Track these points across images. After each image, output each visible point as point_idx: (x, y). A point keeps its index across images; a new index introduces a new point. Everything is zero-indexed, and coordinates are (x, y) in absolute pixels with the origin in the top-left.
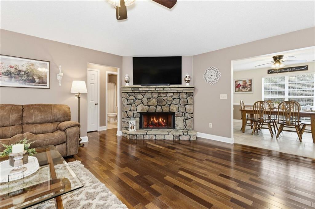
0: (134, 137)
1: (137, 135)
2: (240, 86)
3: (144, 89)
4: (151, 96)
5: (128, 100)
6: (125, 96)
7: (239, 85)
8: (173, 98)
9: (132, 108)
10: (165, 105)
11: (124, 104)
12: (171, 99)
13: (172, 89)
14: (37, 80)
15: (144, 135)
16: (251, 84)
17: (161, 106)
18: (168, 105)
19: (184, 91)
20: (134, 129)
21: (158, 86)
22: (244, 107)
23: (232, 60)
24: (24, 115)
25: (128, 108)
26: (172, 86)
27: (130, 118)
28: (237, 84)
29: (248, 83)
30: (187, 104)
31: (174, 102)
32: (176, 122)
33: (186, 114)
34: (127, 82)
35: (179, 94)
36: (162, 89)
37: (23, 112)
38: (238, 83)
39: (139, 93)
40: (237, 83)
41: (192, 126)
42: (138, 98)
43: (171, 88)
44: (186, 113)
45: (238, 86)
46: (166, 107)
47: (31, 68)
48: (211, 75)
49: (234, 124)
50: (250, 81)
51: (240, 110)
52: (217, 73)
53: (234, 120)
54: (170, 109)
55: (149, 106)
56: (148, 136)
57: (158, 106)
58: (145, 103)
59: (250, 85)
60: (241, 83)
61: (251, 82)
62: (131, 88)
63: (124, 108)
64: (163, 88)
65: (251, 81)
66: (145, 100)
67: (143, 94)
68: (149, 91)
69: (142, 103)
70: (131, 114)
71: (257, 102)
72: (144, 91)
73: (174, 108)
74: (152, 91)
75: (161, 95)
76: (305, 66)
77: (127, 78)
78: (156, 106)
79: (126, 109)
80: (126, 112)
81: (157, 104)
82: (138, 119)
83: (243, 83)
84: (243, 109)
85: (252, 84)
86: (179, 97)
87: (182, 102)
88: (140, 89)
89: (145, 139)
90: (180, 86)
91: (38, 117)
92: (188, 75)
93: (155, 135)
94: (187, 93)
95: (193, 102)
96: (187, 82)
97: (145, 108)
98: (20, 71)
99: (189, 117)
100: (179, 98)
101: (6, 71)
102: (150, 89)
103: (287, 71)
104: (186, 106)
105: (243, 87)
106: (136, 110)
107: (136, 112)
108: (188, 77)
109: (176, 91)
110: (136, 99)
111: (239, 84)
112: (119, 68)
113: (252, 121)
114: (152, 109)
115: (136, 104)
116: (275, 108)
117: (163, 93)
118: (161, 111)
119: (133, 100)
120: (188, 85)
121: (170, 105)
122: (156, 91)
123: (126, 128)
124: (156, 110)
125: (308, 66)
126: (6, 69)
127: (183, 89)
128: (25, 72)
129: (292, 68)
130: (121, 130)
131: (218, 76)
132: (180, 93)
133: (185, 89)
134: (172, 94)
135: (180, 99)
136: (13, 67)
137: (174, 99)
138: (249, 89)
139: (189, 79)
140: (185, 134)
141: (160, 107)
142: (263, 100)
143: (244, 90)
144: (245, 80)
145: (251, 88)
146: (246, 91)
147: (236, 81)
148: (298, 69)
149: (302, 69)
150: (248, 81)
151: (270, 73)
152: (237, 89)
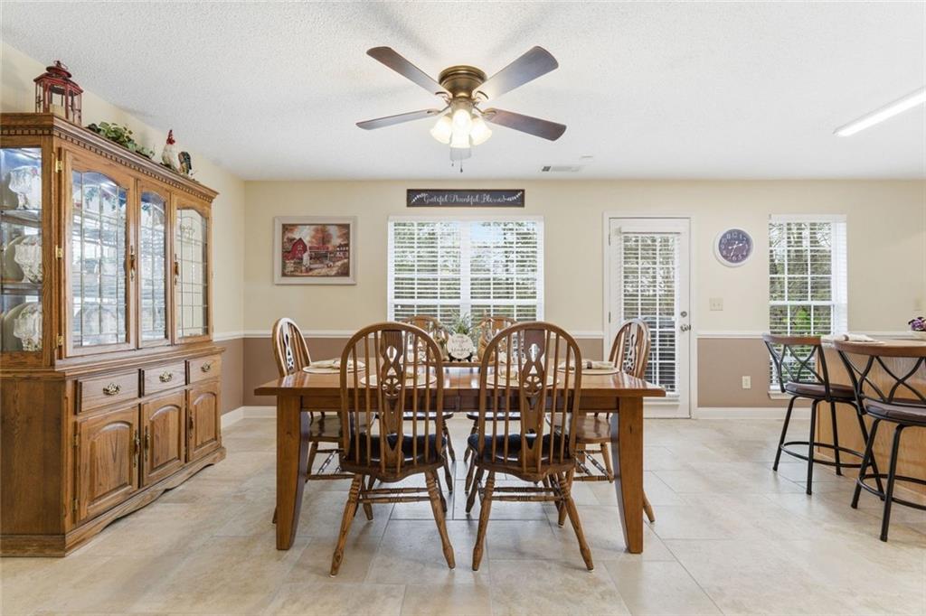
2: (305, 250)
7: (300, 247)
16: (347, 245)
28: (290, 240)
29: (335, 240)
38: (296, 235)
40: (290, 235)
45: (293, 251)
50: (345, 231)
59: (345, 247)
60: (306, 235)
61: (346, 236)
65: (345, 228)
76: (514, 192)
83: (313, 237)
85: (351, 244)
103: (468, 205)
105: (318, 257)
111: (300, 241)
116: (452, 359)
125: (523, 191)
129: (481, 192)
138: (339, 263)
142: (391, 319)
143: (319, 268)
144: (324, 225)
145: (346, 261)
146: (328, 276)
147: (287, 228)
148: (499, 200)
149: (510, 199)
150: (336, 228)
151: (414, 205)
152: (290, 266)
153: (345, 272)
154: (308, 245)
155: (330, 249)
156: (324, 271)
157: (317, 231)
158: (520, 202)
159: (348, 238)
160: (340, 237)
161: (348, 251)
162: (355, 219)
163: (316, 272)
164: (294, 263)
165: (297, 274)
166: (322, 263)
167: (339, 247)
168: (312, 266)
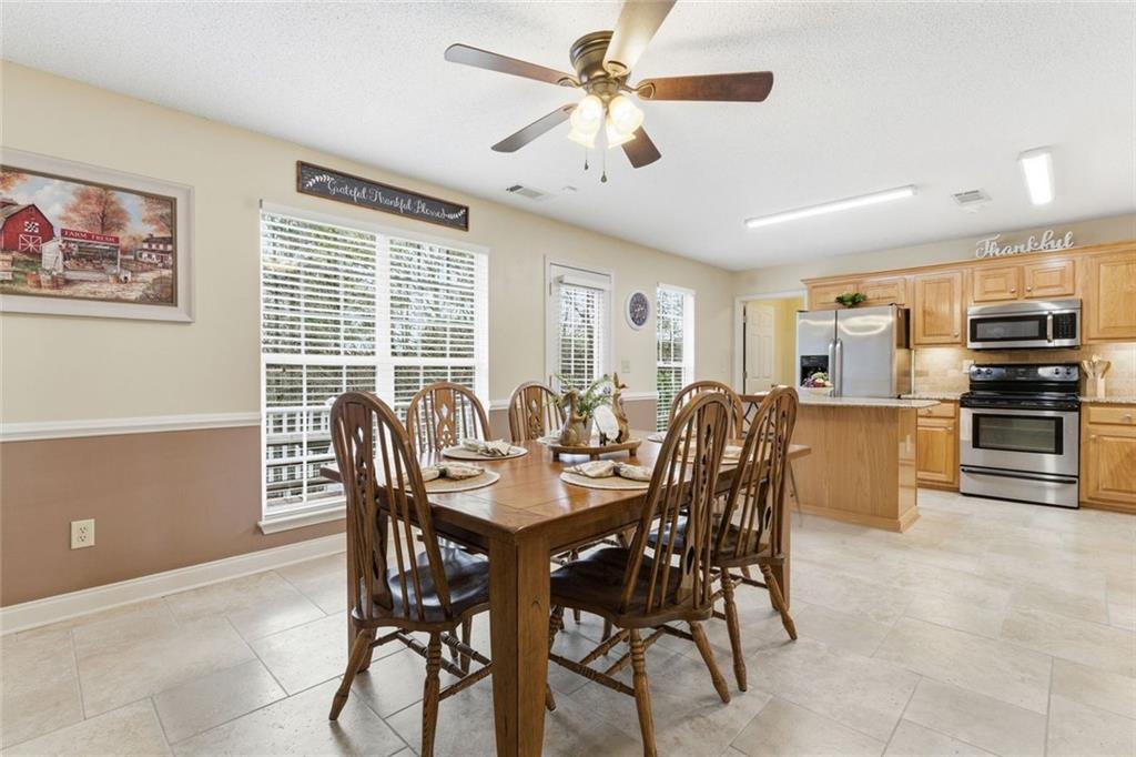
2: (48, 236)
7: (29, 227)
29: (138, 225)
38: (20, 196)
50: (163, 210)
59: (165, 244)
61: (169, 221)
65: (163, 205)
76: (456, 207)
83: (75, 210)
85: (181, 239)
105: (90, 257)
111: (33, 212)
125: (467, 209)
129: (414, 196)
138: (148, 276)
143: (90, 280)
144: (106, 188)
145: (166, 273)
146: (118, 300)
148: (438, 215)
149: (451, 216)
150: (140, 200)
151: (310, 192)
153: (166, 294)
154: (58, 226)
155: (123, 243)
156: (110, 289)
157: (85, 197)
158: (463, 224)
159: (172, 226)
160: (150, 221)
161: (174, 253)
162: (189, 193)
163: (83, 289)
164: (14, 262)
165: (16, 287)
166: (102, 270)
167: (146, 241)
168: (70, 275)
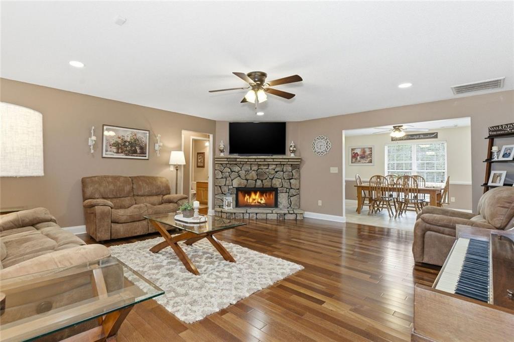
0: (232, 216)
1: (235, 213)
3: (242, 160)
4: (250, 168)
5: (222, 172)
6: (219, 168)
7: (357, 155)
8: (276, 170)
9: (227, 182)
10: (266, 179)
11: (217, 177)
12: (273, 172)
13: (275, 160)
14: (138, 151)
15: (243, 213)
17: (262, 181)
18: (270, 178)
19: (288, 163)
20: (230, 206)
21: (259, 157)
22: (361, 182)
23: (343, 130)
24: (134, 187)
25: (223, 182)
26: (274, 157)
27: (225, 194)
28: (354, 153)
29: (368, 152)
30: (292, 179)
31: (277, 175)
32: (279, 200)
33: (292, 190)
34: (222, 151)
35: (282, 166)
36: (263, 160)
37: (133, 184)
38: (355, 151)
39: (236, 164)
41: (298, 204)
42: (234, 170)
43: (273, 159)
44: (291, 188)
45: (355, 156)
46: (268, 182)
47: (134, 138)
48: (321, 145)
49: (346, 206)
51: (355, 186)
52: (327, 144)
53: (347, 200)
54: (272, 183)
55: (247, 180)
56: (248, 214)
57: (258, 180)
58: (243, 176)
59: (371, 154)
60: (359, 151)
61: (371, 151)
62: (227, 158)
63: (218, 182)
64: (265, 159)
65: (371, 149)
66: (242, 173)
67: (241, 166)
68: (248, 163)
69: (239, 176)
70: (225, 189)
71: (373, 177)
72: (242, 163)
73: (277, 183)
74: (252, 163)
75: (262, 167)
77: (222, 146)
78: (256, 181)
79: (220, 183)
80: (220, 187)
81: (256, 178)
82: (234, 196)
84: (359, 185)
85: (373, 153)
86: (283, 169)
87: (286, 176)
88: (238, 160)
89: (245, 218)
90: (284, 157)
91: (146, 189)
92: (292, 144)
93: (256, 214)
94: (292, 165)
95: (300, 176)
96: (292, 153)
97: (242, 182)
98: (126, 142)
99: (295, 193)
100: (283, 171)
101: (115, 142)
102: (249, 160)
103: (414, 139)
104: (291, 181)
105: (363, 157)
106: (232, 185)
107: (232, 187)
108: (293, 147)
109: (279, 163)
110: (232, 172)
111: (357, 153)
112: (212, 135)
113: (371, 200)
114: (251, 184)
115: (233, 177)
117: (264, 165)
118: (262, 185)
119: (229, 172)
120: (292, 155)
121: (272, 179)
122: (256, 163)
123: (220, 206)
124: (255, 185)
126: (115, 140)
127: (287, 160)
128: (129, 142)
129: (419, 134)
130: (213, 208)
131: (328, 147)
132: (284, 165)
133: (290, 160)
134: (274, 167)
135: (284, 173)
136: (120, 138)
137: (276, 172)
139: (295, 149)
140: (290, 212)
141: (260, 182)
144: (364, 148)
145: (371, 158)
146: (365, 163)
147: (353, 150)
149: (431, 136)
150: (368, 149)
151: (394, 140)
152: (354, 160)
153: (371, 162)
155: (366, 155)
156: (364, 161)
157: (362, 150)
158: (436, 137)
162: (374, 146)
163: (361, 162)
166: (364, 159)
167: (369, 154)
